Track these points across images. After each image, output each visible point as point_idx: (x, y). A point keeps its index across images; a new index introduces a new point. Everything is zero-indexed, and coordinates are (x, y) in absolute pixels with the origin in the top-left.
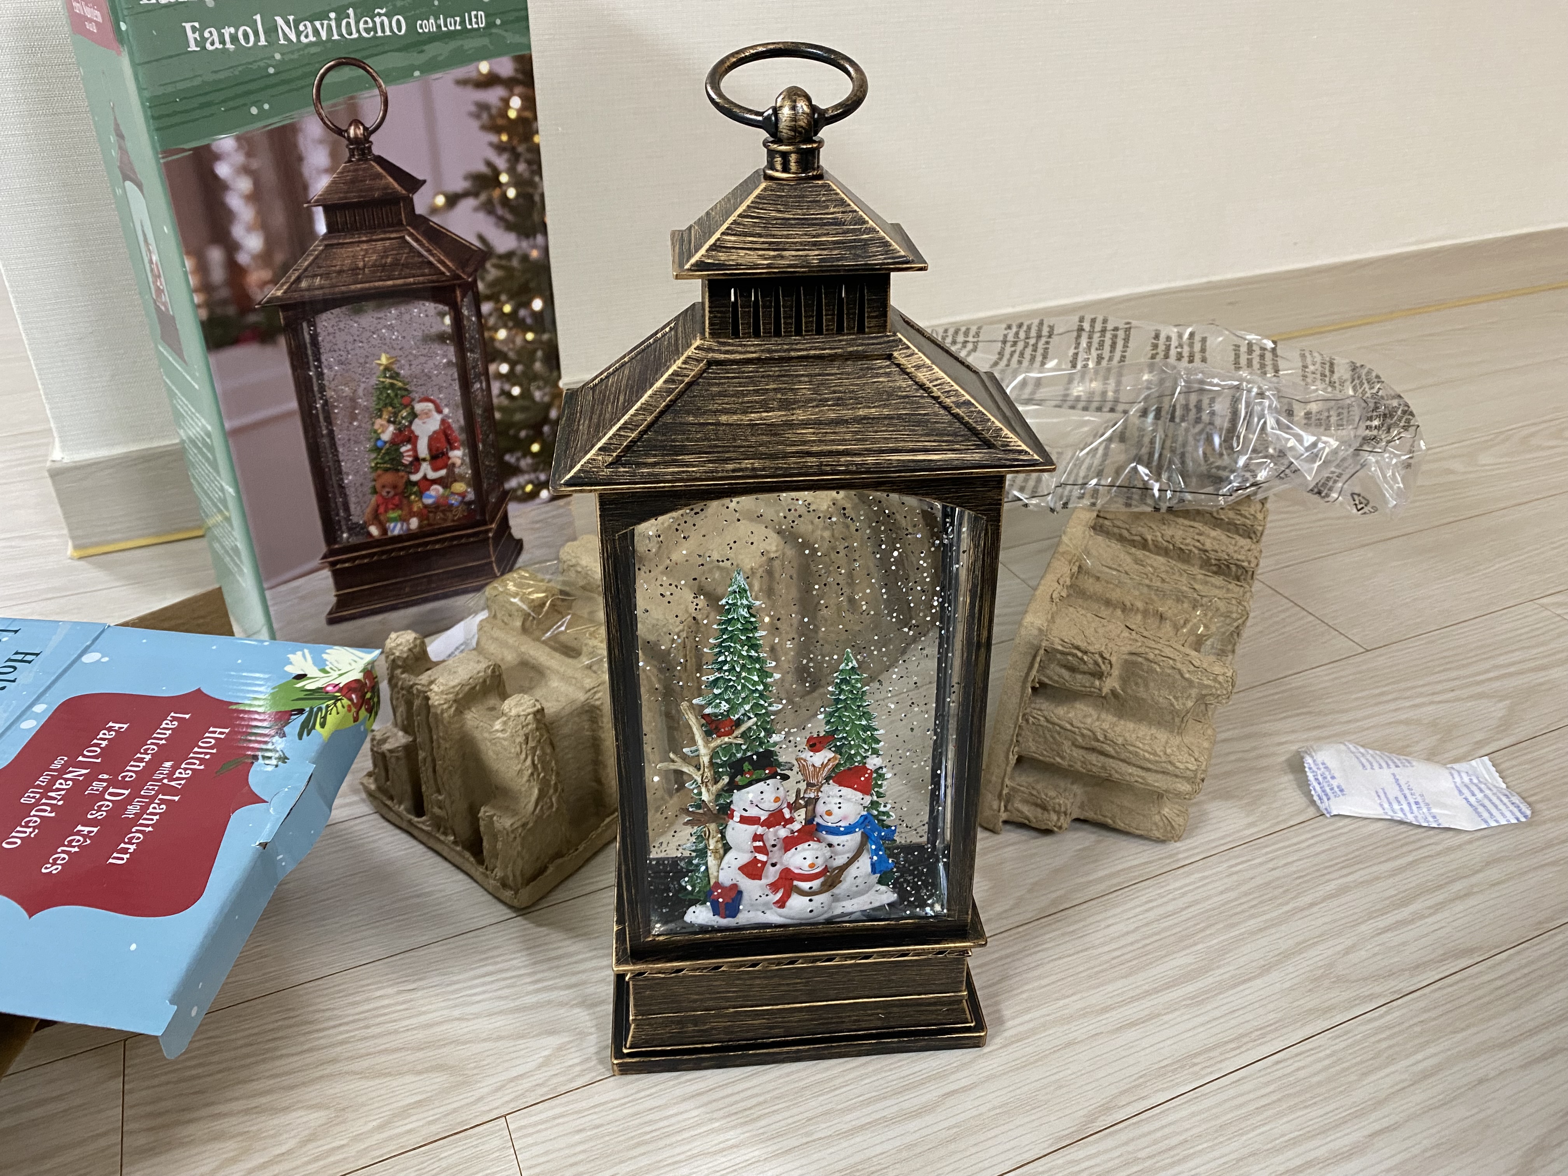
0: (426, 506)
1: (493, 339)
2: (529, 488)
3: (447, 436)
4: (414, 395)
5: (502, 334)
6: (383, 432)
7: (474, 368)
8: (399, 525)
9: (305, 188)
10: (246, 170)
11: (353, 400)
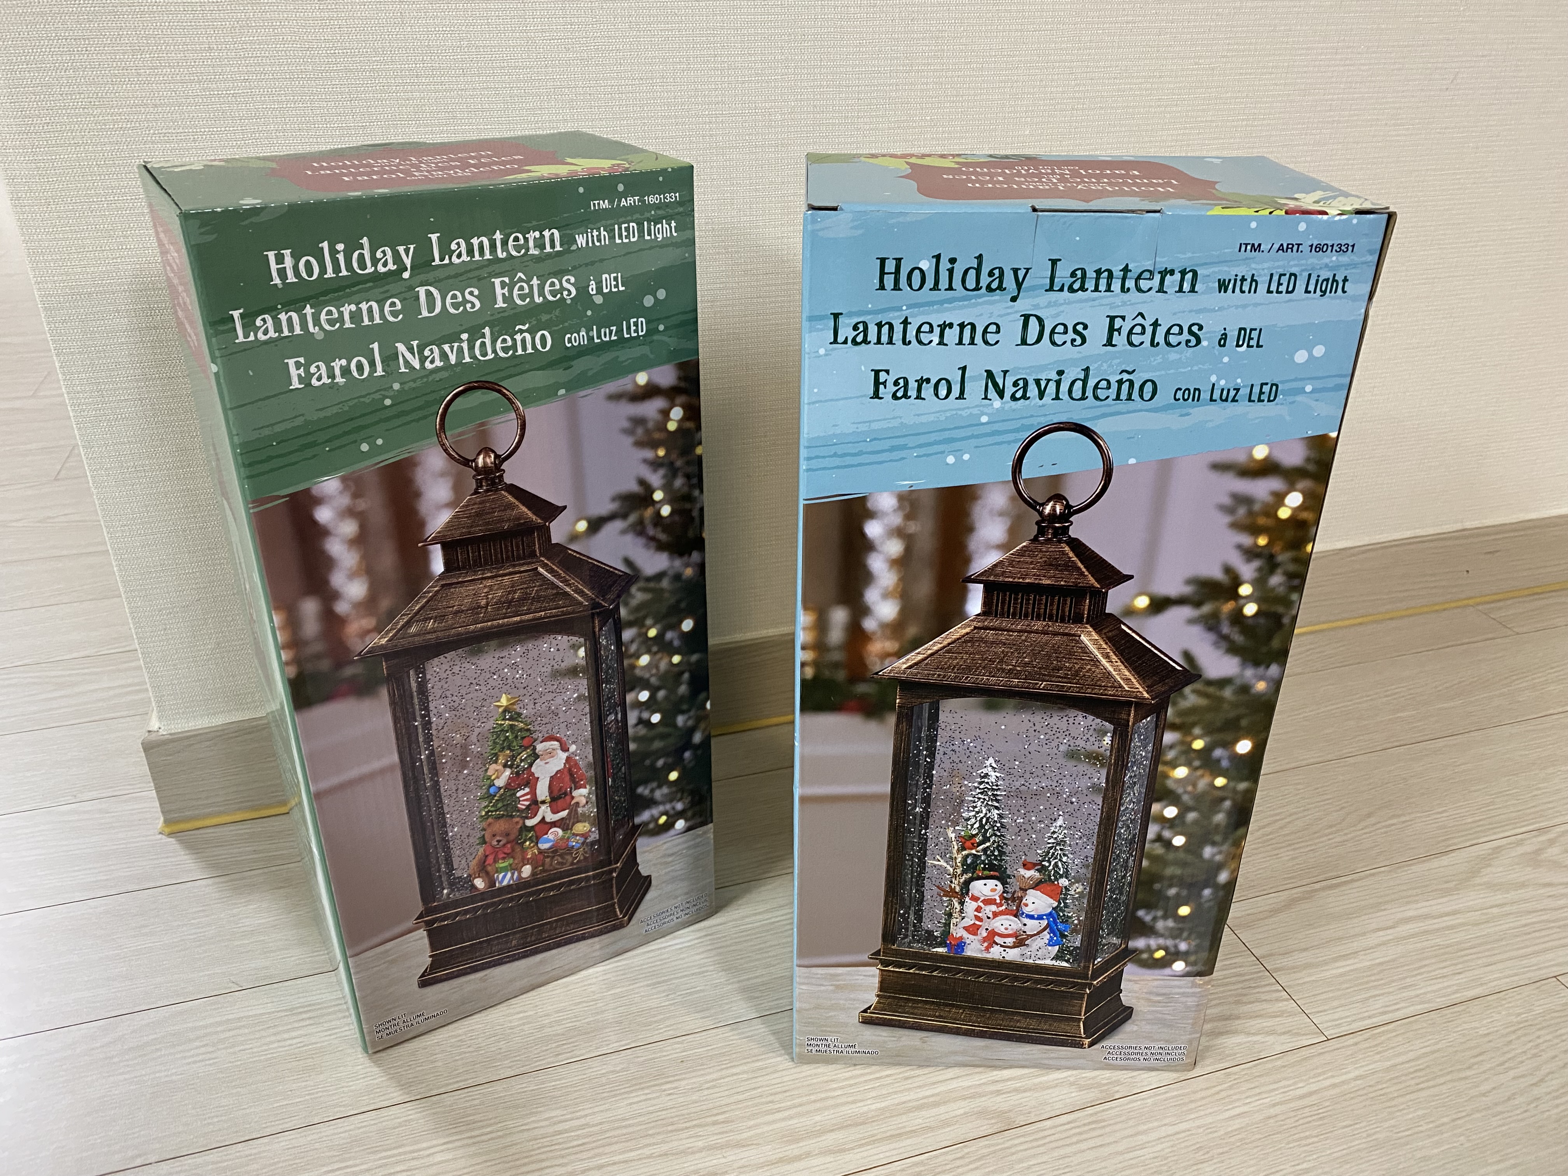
0: (541, 852)
1: (633, 667)
2: (663, 820)
3: (571, 775)
5: (644, 660)
6: (498, 777)
7: (609, 699)
8: (509, 875)
9: (421, 524)
10: (350, 512)
11: (465, 747)
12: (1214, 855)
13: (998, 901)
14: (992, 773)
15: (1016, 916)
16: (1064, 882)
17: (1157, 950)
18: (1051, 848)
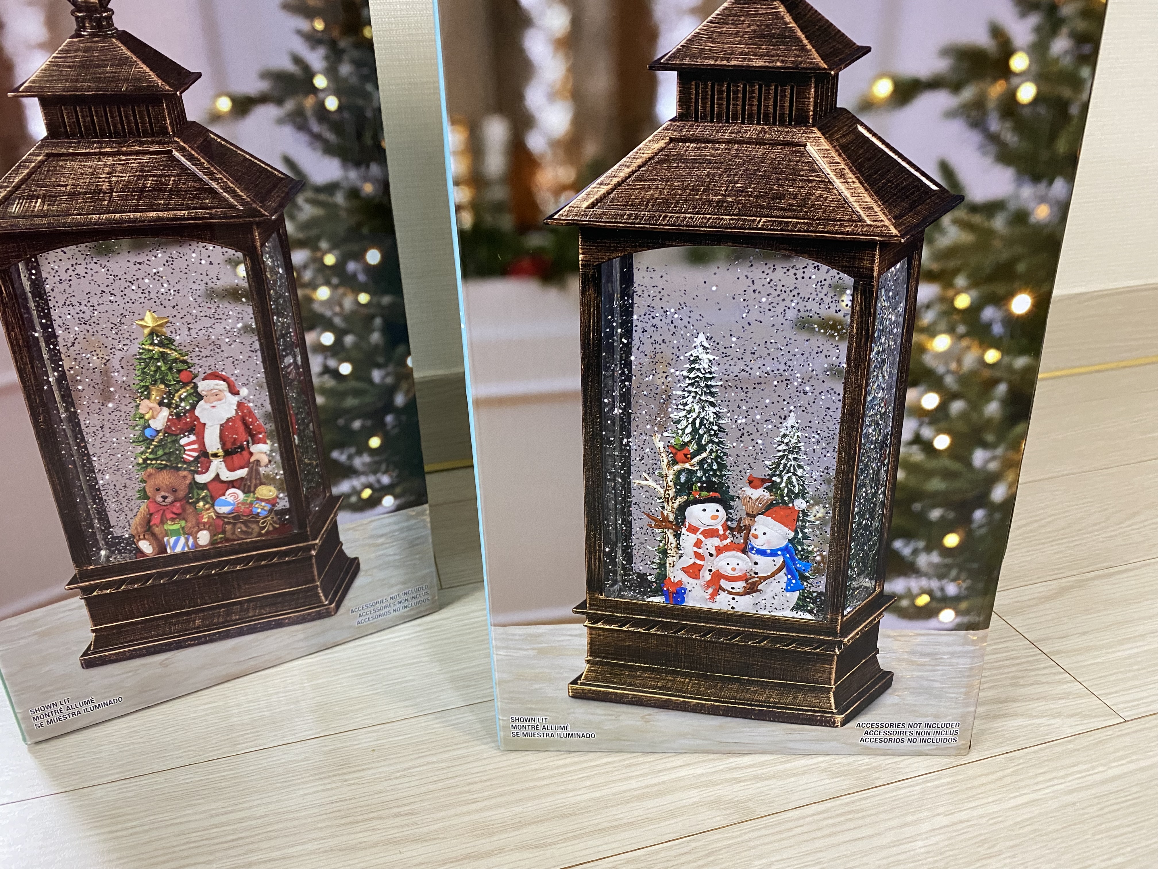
0: (219, 516)
1: (310, 300)
2: (367, 493)
3: (246, 425)
4: (194, 370)
5: (323, 293)
6: (153, 417)
7: (283, 336)
8: (182, 540)
9: (9, 68)
11: (105, 373)
12: (987, 462)
13: (721, 532)
14: (704, 356)
15: (744, 552)
16: (800, 504)
17: (920, 595)
18: (781, 458)
